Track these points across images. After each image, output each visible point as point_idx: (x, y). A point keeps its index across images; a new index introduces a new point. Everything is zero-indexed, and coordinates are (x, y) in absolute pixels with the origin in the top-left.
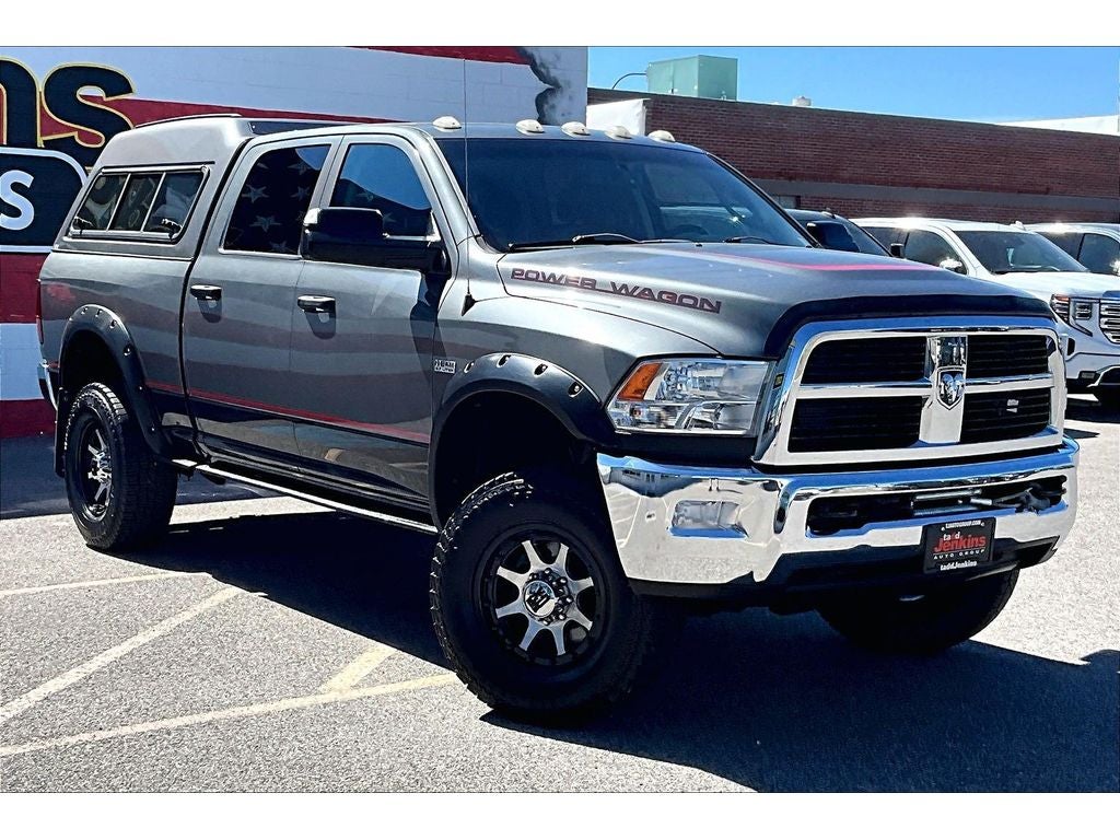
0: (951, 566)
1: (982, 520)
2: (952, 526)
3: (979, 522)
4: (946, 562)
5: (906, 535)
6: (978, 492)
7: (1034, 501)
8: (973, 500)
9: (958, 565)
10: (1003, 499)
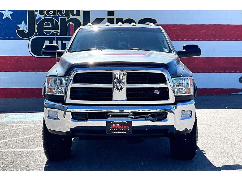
0: (116, 133)
1: (126, 121)
2: (115, 122)
3: (125, 122)
4: (114, 131)
5: (102, 123)
6: (131, 114)
7: (150, 118)
8: (129, 116)
9: (119, 133)
10: (137, 116)
